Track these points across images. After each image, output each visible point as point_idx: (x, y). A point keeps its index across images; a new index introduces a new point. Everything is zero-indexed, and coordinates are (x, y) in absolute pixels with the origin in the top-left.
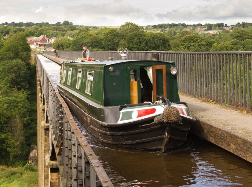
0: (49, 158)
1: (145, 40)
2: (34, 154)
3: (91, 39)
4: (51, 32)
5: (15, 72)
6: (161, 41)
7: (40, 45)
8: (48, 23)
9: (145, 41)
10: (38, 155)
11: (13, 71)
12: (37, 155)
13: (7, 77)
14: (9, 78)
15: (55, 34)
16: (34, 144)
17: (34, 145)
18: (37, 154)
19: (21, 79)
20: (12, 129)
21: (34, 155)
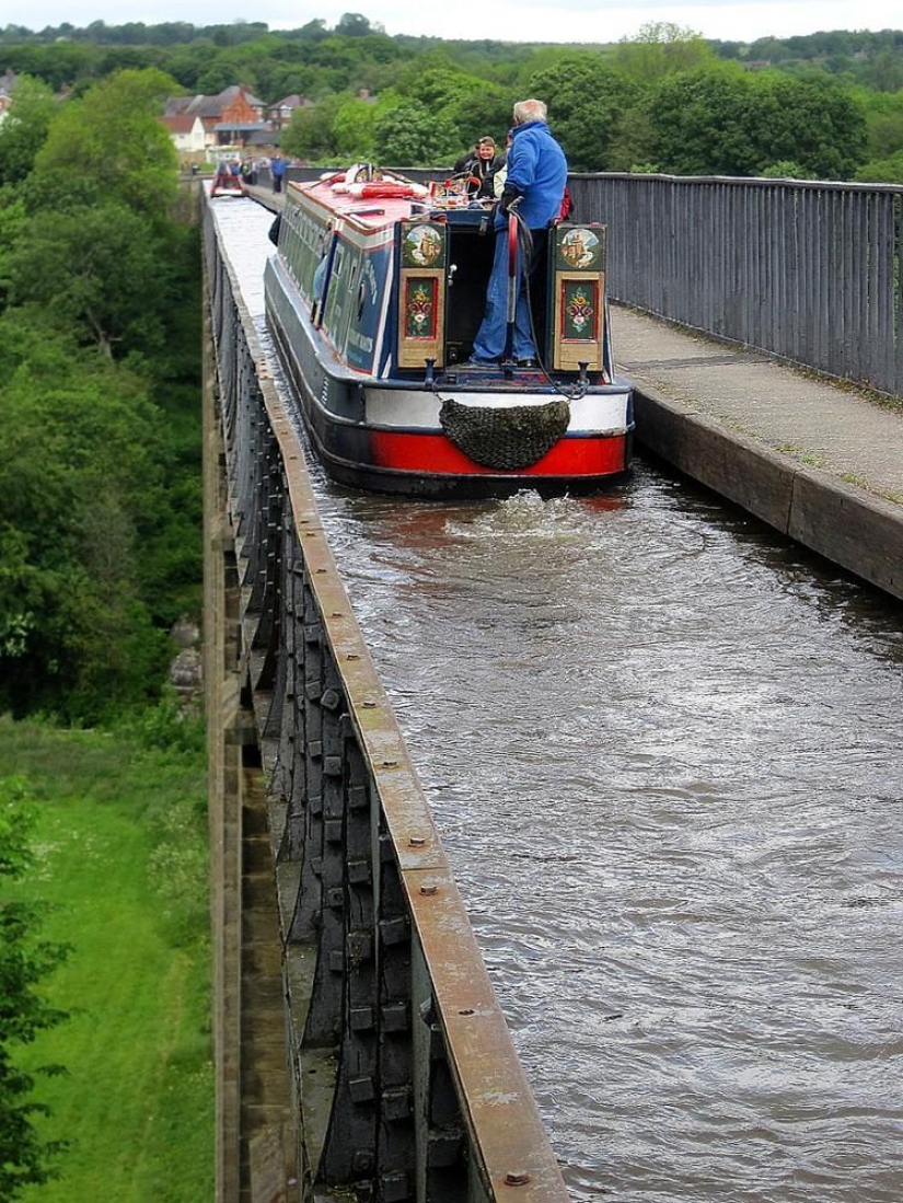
0: (238, 698)
1: (746, 110)
2: (191, 669)
3: (473, 106)
4: (281, 69)
5: (100, 267)
6: (827, 120)
7: (225, 134)
8: (264, 26)
9: (745, 115)
10: (207, 676)
11: (91, 265)
12: (204, 677)
13: (65, 293)
14: (70, 297)
15: (298, 78)
16: (188, 622)
17: (189, 627)
18: (204, 669)
19: (126, 302)
20: (86, 544)
21: (189, 674)
